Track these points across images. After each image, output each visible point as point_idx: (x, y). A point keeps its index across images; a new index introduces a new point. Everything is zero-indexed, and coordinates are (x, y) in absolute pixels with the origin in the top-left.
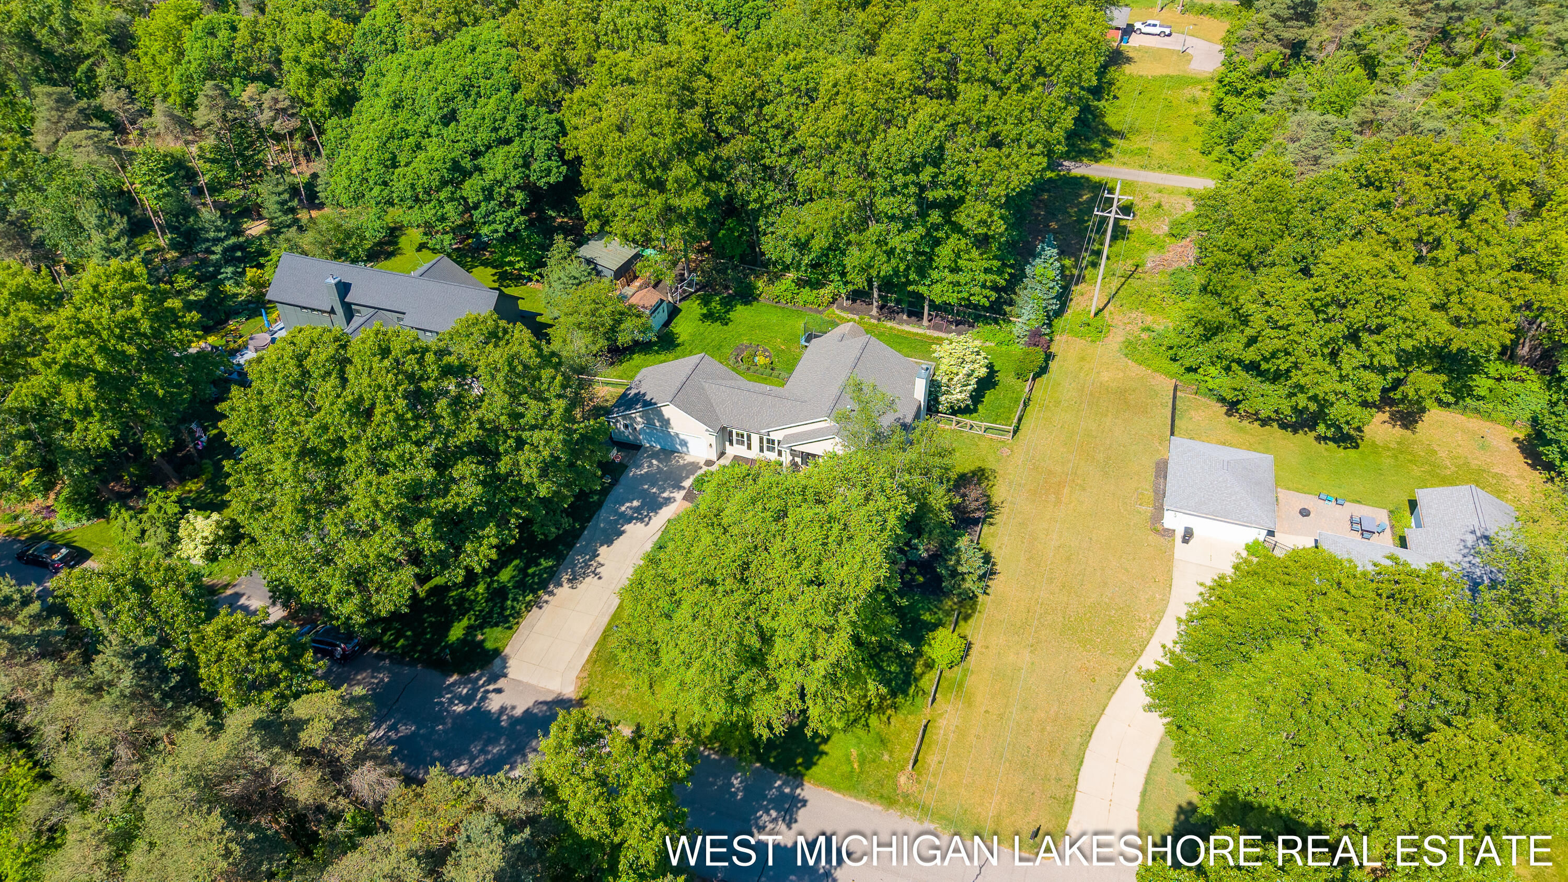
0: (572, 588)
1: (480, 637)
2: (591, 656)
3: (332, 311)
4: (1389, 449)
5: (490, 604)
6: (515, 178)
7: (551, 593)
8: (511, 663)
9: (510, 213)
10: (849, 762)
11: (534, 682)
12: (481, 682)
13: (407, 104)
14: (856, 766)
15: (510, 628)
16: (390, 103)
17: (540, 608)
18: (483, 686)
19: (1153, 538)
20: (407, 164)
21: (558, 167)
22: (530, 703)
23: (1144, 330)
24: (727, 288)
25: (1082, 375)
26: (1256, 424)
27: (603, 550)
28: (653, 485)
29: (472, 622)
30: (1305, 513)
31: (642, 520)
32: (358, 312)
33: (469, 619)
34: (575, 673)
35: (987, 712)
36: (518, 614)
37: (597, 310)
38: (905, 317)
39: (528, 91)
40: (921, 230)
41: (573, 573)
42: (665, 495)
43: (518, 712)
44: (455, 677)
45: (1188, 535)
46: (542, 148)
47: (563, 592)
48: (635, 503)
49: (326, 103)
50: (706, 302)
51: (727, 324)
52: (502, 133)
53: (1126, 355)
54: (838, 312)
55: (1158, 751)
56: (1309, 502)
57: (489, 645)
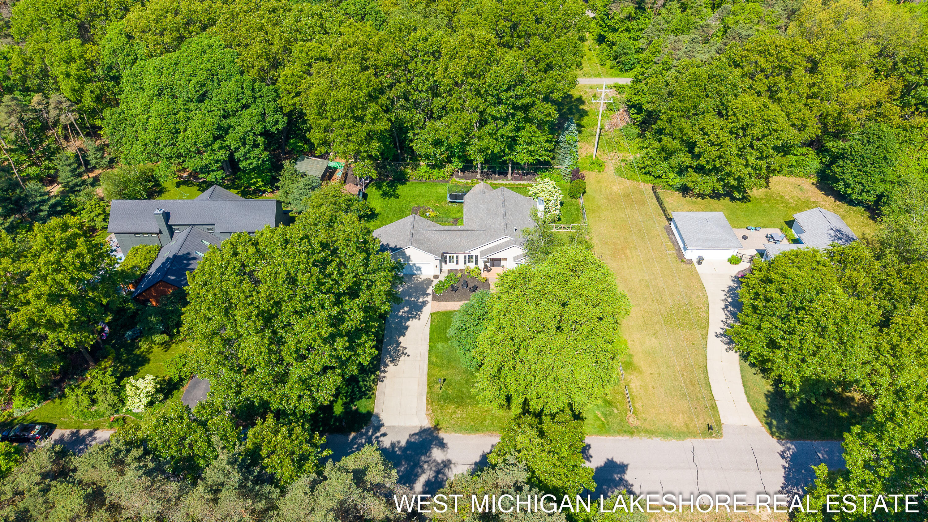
0: (395, 365)
1: (354, 408)
2: (427, 400)
3: (161, 232)
4: (763, 199)
5: (350, 387)
6: (259, 128)
7: (384, 372)
8: (382, 417)
9: (258, 151)
10: (599, 419)
11: (402, 424)
12: (370, 433)
13: (167, 92)
14: (603, 420)
15: (370, 398)
16: (156, 93)
17: (382, 381)
18: (372, 435)
19: (683, 266)
20: (185, 130)
21: (283, 118)
22: (407, 437)
23: (622, 161)
24: (387, 176)
25: (603, 190)
26: (699, 198)
27: (401, 339)
28: (410, 296)
29: (345, 400)
30: (745, 238)
31: (415, 317)
32: (178, 229)
33: (342, 399)
34: (424, 412)
35: (651, 374)
36: (371, 389)
37: (337, 200)
38: (497, 176)
39: (253, 73)
40: (514, 123)
41: (391, 356)
42: (421, 300)
43: (403, 443)
44: (353, 434)
45: (700, 261)
46: (270, 108)
47: (391, 368)
48: (406, 309)
49: (94, 99)
50: (379, 187)
51: (398, 197)
52: (243, 102)
53: (619, 176)
54: (458, 180)
55: (741, 371)
56: (745, 232)
57: (363, 410)
